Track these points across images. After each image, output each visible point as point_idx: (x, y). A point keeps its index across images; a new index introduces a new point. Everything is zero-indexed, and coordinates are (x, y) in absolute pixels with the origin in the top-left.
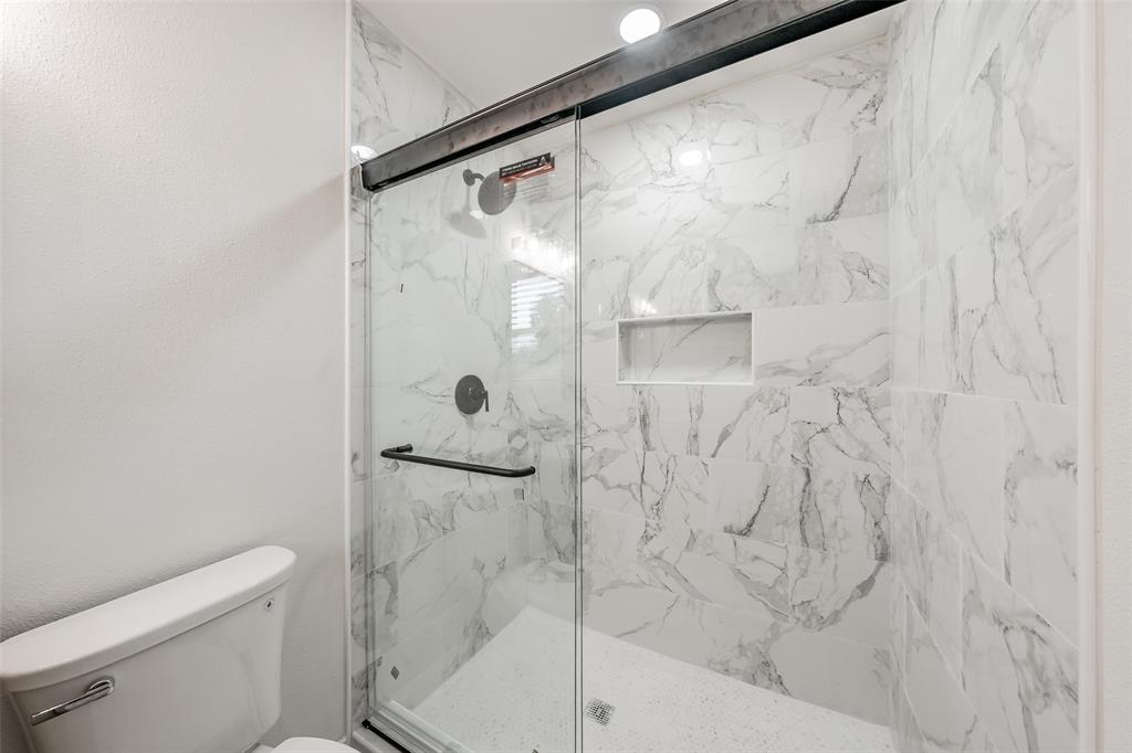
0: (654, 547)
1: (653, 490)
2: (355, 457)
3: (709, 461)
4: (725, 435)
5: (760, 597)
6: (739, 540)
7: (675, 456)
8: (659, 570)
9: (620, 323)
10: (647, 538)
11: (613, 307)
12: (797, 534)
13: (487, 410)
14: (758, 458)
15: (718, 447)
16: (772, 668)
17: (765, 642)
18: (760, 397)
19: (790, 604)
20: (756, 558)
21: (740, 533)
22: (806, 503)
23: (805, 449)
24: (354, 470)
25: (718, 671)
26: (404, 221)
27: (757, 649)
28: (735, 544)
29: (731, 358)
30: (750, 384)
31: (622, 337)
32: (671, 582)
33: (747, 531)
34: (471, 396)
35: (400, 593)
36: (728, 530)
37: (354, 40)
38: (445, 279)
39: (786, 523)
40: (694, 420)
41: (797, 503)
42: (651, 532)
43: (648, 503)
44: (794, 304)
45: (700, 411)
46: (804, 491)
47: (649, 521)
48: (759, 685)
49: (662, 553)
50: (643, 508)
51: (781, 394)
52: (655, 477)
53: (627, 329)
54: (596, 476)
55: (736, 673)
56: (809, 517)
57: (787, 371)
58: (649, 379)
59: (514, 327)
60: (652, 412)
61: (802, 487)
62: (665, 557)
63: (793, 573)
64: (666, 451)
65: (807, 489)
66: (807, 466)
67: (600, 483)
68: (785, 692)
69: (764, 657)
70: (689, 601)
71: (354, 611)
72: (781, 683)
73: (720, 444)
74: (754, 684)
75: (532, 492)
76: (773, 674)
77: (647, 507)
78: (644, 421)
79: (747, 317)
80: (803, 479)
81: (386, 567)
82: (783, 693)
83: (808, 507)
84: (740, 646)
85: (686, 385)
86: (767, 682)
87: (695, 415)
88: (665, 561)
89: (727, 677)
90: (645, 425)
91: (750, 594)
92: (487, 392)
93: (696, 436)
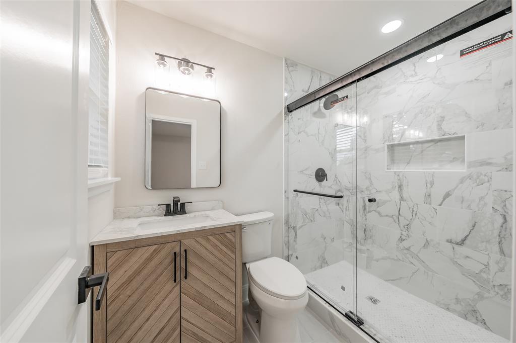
0: (405, 244)
1: (405, 218)
2: (285, 192)
3: (438, 208)
4: (447, 195)
5: (470, 277)
6: (456, 247)
7: (417, 204)
8: (408, 255)
9: (388, 145)
10: (401, 240)
11: (384, 138)
12: (496, 248)
13: (327, 180)
14: (469, 207)
15: (443, 201)
16: (478, 314)
17: (473, 300)
18: (470, 177)
19: (491, 284)
20: (467, 257)
21: (457, 244)
22: (503, 233)
23: (503, 204)
24: (285, 196)
25: (443, 308)
26: (299, 119)
27: (468, 302)
28: (454, 249)
29: (454, 158)
30: (464, 171)
31: (389, 151)
32: (414, 261)
33: (462, 243)
34: (321, 175)
35: (298, 236)
36: (450, 241)
37: (285, 70)
38: (312, 135)
39: (488, 242)
40: (428, 187)
41: (496, 232)
42: (403, 237)
43: (402, 225)
44: (494, 129)
45: (432, 184)
46: (502, 226)
47: (403, 233)
48: (469, 321)
49: (410, 247)
50: (400, 227)
51: (485, 175)
52: (406, 212)
53: (392, 148)
54: (375, 211)
55: (454, 311)
56: (505, 240)
57: (489, 164)
58: (404, 169)
59: (337, 149)
60: (404, 183)
61: (500, 225)
62: (412, 249)
63: (493, 268)
64: (412, 202)
65: (504, 226)
66: (505, 214)
67: (377, 214)
68: (488, 328)
69: (473, 307)
70: (425, 271)
71: (285, 237)
72: (485, 323)
73: (444, 199)
74: (466, 319)
75: (346, 215)
76: (479, 317)
77: (402, 227)
78: (400, 187)
79: (463, 138)
80: (501, 220)
81: (294, 227)
82: (486, 329)
83: (505, 235)
84: (456, 298)
85: (424, 172)
86: (474, 320)
87: (429, 186)
88: (411, 251)
89: (448, 312)
90: (401, 190)
91: (464, 275)
92: (326, 174)
93: (429, 195)
